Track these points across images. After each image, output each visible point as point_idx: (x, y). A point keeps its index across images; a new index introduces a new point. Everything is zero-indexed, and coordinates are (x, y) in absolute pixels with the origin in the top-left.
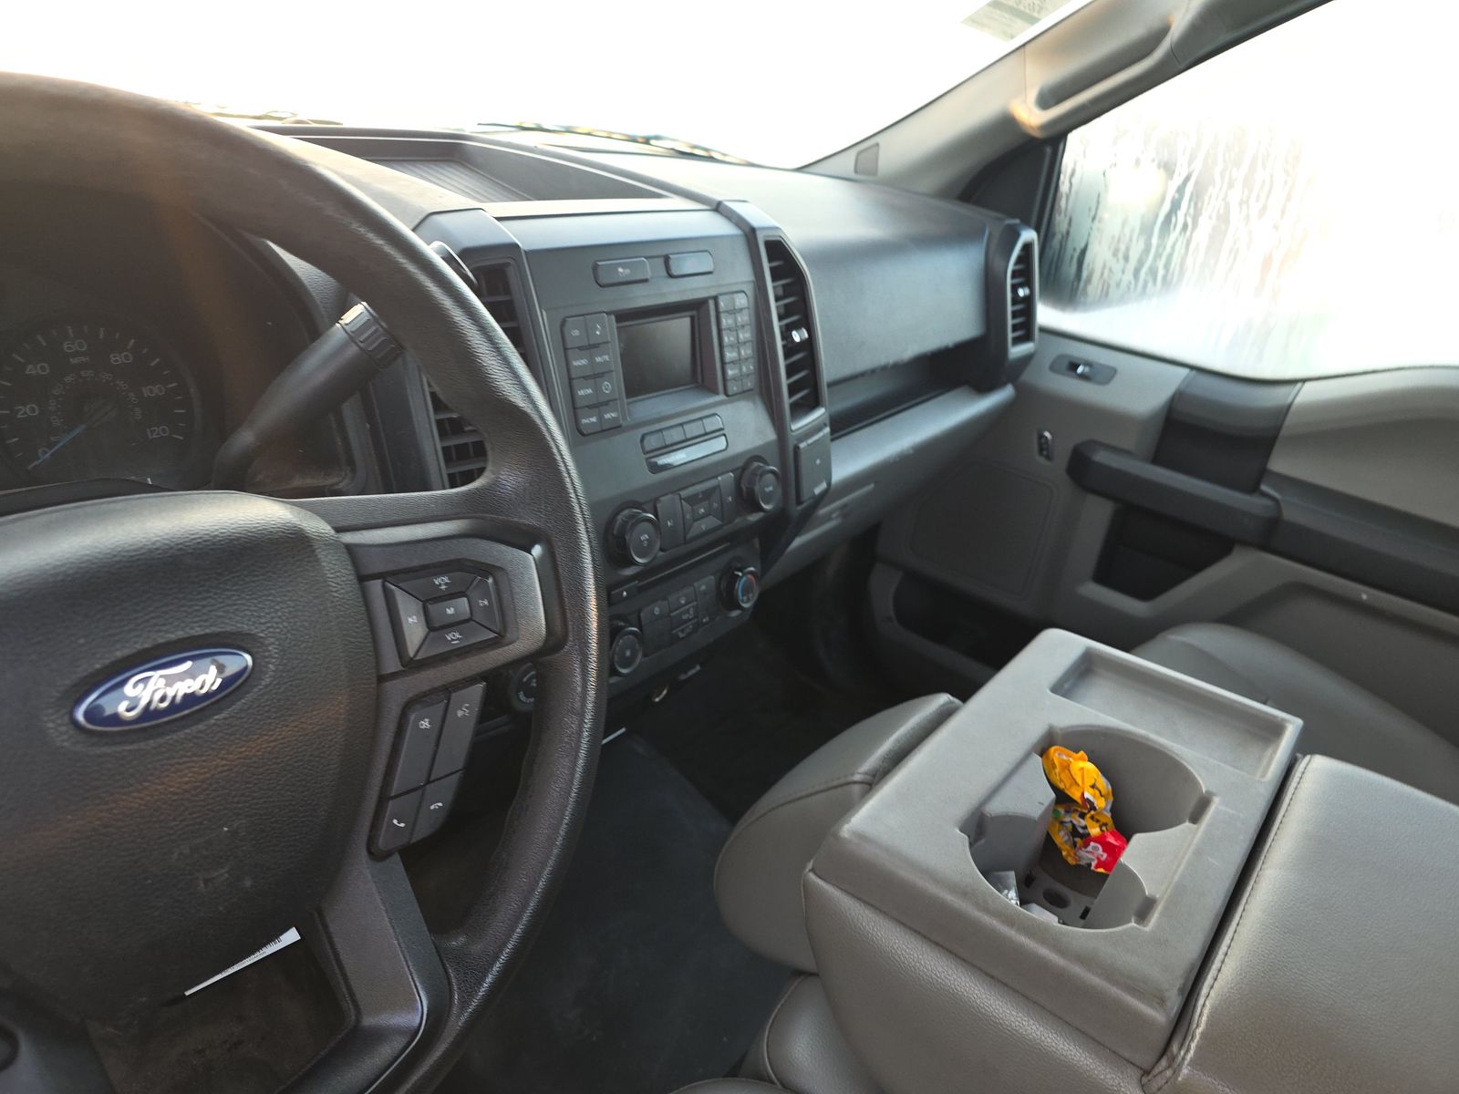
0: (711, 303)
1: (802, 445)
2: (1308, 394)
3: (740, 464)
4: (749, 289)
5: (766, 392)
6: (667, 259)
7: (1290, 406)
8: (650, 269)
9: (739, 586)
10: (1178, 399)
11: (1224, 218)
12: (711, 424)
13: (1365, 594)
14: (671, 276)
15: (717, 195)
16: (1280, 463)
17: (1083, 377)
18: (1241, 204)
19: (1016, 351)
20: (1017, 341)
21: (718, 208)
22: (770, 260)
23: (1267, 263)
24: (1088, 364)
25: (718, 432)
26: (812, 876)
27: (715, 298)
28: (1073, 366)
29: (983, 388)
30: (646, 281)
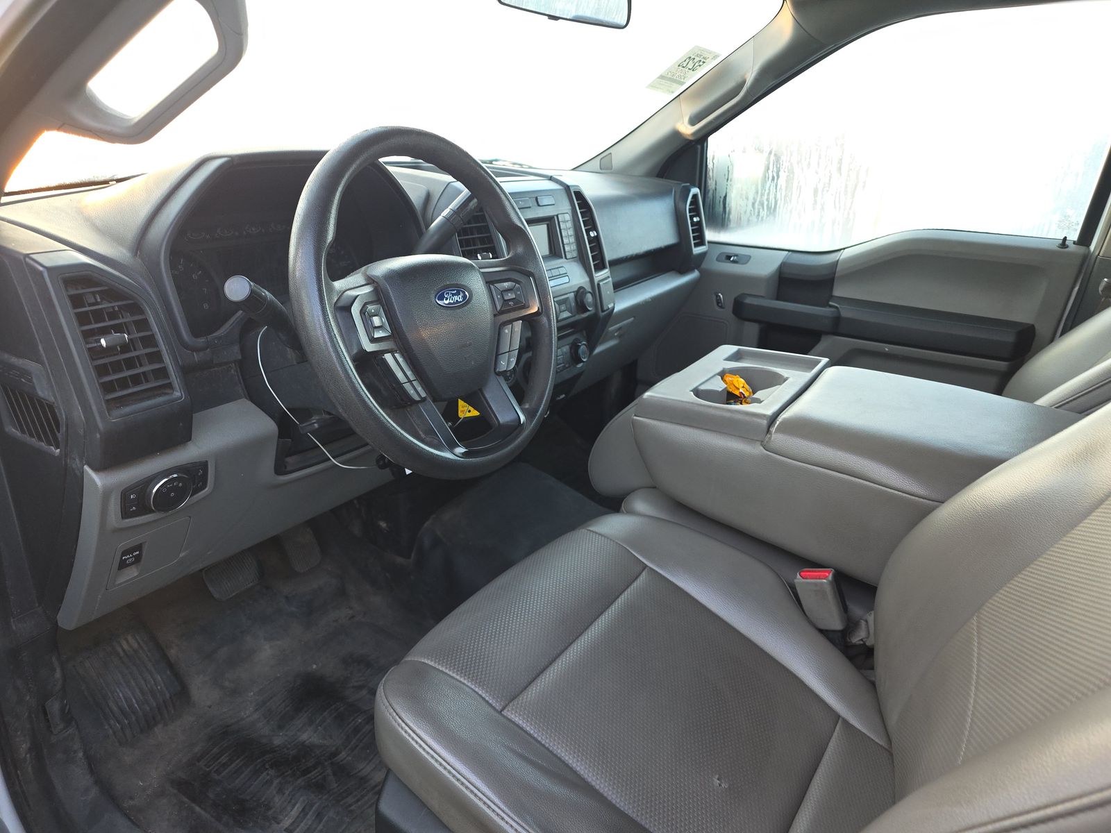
0: (556, 217)
1: (601, 283)
2: (845, 254)
3: (576, 289)
4: (570, 212)
5: (582, 259)
6: (537, 199)
7: (838, 261)
8: (531, 203)
9: (580, 351)
10: (783, 266)
11: (791, 172)
12: (562, 271)
13: (887, 348)
14: (539, 205)
15: (550, 173)
16: (838, 292)
17: (734, 262)
18: (798, 163)
19: (697, 250)
20: (697, 245)
21: (551, 178)
22: (577, 200)
23: (816, 191)
24: (737, 255)
25: (565, 275)
26: (635, 418)
27: (557, 216)
28: (728, 257)
29: (682, 271)
30: (530, 207)
